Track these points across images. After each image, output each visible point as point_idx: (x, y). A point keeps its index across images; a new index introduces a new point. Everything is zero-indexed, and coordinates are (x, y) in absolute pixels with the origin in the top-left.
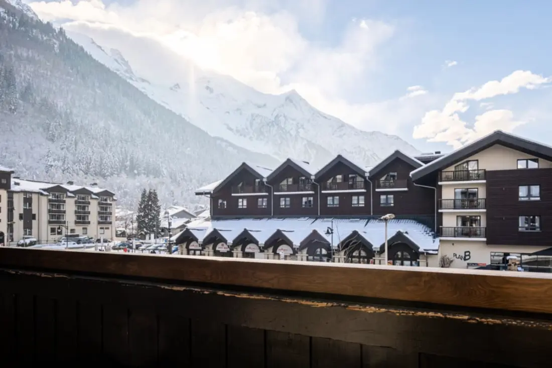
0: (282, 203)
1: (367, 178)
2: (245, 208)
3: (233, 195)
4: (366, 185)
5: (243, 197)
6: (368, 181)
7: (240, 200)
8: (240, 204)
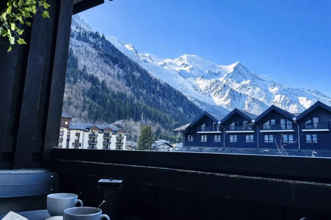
0: (231, 138)
1: (295, 121)
2: (205, 142)
3: (198, 132)
4: (294, 126)
5: (204, 134)
6: (295, 123)
7: (202, 136)
8: (202, 139)
